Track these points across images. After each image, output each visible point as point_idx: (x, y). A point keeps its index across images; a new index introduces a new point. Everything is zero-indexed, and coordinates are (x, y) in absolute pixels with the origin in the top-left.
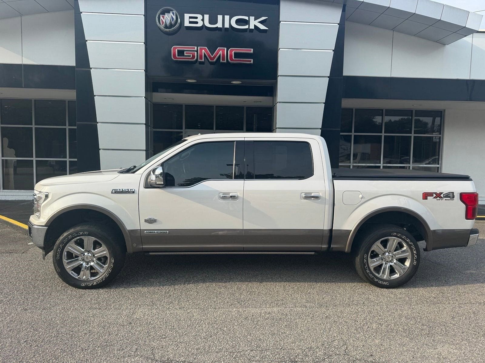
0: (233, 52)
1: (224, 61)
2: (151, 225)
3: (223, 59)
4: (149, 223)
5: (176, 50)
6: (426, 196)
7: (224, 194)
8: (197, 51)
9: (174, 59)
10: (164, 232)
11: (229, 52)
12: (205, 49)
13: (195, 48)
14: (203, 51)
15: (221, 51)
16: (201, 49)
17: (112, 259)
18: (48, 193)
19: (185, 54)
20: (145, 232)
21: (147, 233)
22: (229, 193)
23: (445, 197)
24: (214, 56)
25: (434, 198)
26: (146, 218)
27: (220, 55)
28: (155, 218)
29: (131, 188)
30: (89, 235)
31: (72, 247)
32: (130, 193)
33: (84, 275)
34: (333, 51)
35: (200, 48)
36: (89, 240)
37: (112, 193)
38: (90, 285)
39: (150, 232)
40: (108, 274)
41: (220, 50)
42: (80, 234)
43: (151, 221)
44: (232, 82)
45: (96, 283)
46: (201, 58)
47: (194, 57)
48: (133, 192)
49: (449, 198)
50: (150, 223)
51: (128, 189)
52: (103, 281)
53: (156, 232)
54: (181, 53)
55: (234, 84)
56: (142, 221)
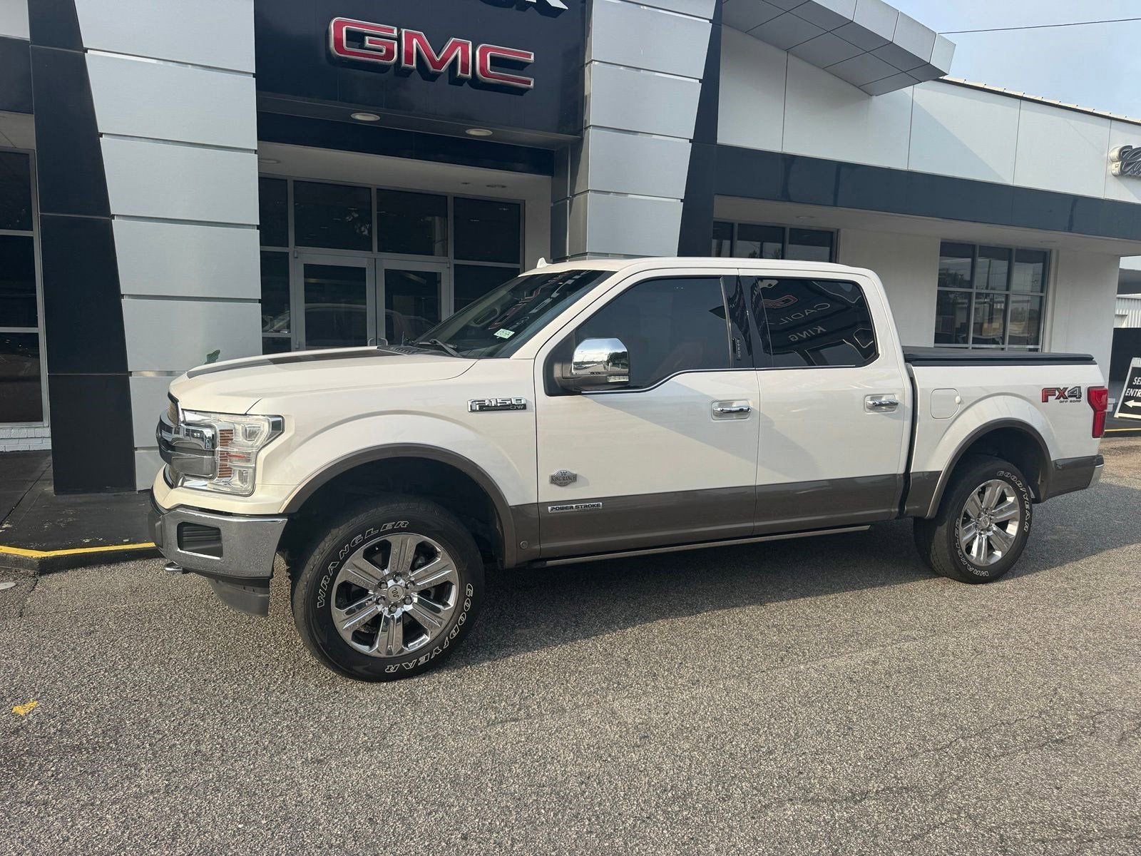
0: (488, 56)
1: (465, 75)
2: (563, 489)
3: (465, 69)
4: (561, 485)
5: (344, 29)
6: (1047, 393)
7: (722, 403)
8: (399, 39)
9: (337, 54)
10: (594, 505)
11: (478, 53)
12: (419, 37)
13: (392, 31)
14: (415, 41)
15: (460, 48)
16: (409, 38)
17: (469, 587)
18: (280, 419)
19: (367, 44)
20: (549, 508)
21: (554, 511)
22: (730, 403)
23: (1070, 396)
24: (441, 59)
25: (1056, 399)
26: (554, 473)
27: (456, 57)
28: (575, 472)
29: (519, 397)
30: (408, 530)
31: (356, 569)
32: (517, 409)
33: (388, 642)
34: (700, 81)
35: (405, 32)
36: (404, 545)
37: (472, 411)
38: (411, 666)
39: (562, 509)
40: (456, 630)
41: (455, 46)
42: (387, 528)
43: (563, 480)
44: (467, 132)
45: (426, 660)
46: (409, 60)
47: (390, 53)
48: (524, 407)
49: (1075, 399)
50: (564, 486)
51: (511, 400)
52: (443, 650)
53: (574, 506)
54: (356, 38)
55: (474, 136)
56: (544, 480)
